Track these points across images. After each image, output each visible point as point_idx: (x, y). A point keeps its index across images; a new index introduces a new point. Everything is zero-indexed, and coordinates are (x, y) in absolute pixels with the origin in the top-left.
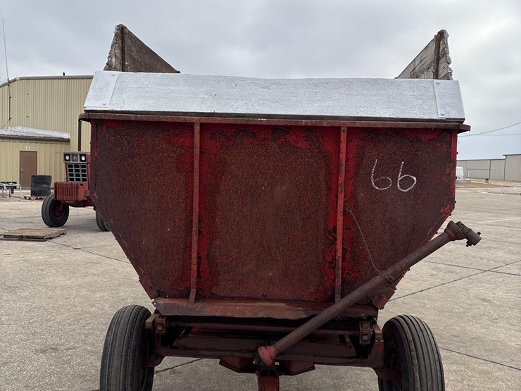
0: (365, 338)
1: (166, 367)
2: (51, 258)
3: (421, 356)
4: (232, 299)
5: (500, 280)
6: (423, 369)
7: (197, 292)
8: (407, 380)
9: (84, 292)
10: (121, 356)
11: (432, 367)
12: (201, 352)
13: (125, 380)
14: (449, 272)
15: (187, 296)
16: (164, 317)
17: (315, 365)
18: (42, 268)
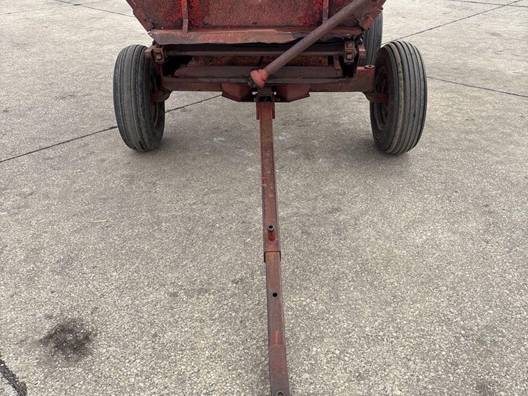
0: (349, 56)
1: (177, 107)
2: (53, 15)
3: (407, 76)
4: (224, 27)
5: (517, 14)
6: (408, 88)
7: (189, 22)
8: (393, 99)
9: (91, 46)
10: (131, 90)
11: (417, 86)
12: (200, 79)
13: (137, 111)
14: (464, 9)
15: (180, 27)
16: (161, 46)
17: (310, 93)
18: (45, 25)
